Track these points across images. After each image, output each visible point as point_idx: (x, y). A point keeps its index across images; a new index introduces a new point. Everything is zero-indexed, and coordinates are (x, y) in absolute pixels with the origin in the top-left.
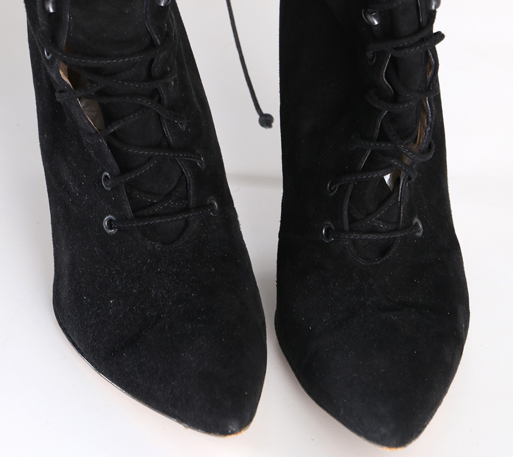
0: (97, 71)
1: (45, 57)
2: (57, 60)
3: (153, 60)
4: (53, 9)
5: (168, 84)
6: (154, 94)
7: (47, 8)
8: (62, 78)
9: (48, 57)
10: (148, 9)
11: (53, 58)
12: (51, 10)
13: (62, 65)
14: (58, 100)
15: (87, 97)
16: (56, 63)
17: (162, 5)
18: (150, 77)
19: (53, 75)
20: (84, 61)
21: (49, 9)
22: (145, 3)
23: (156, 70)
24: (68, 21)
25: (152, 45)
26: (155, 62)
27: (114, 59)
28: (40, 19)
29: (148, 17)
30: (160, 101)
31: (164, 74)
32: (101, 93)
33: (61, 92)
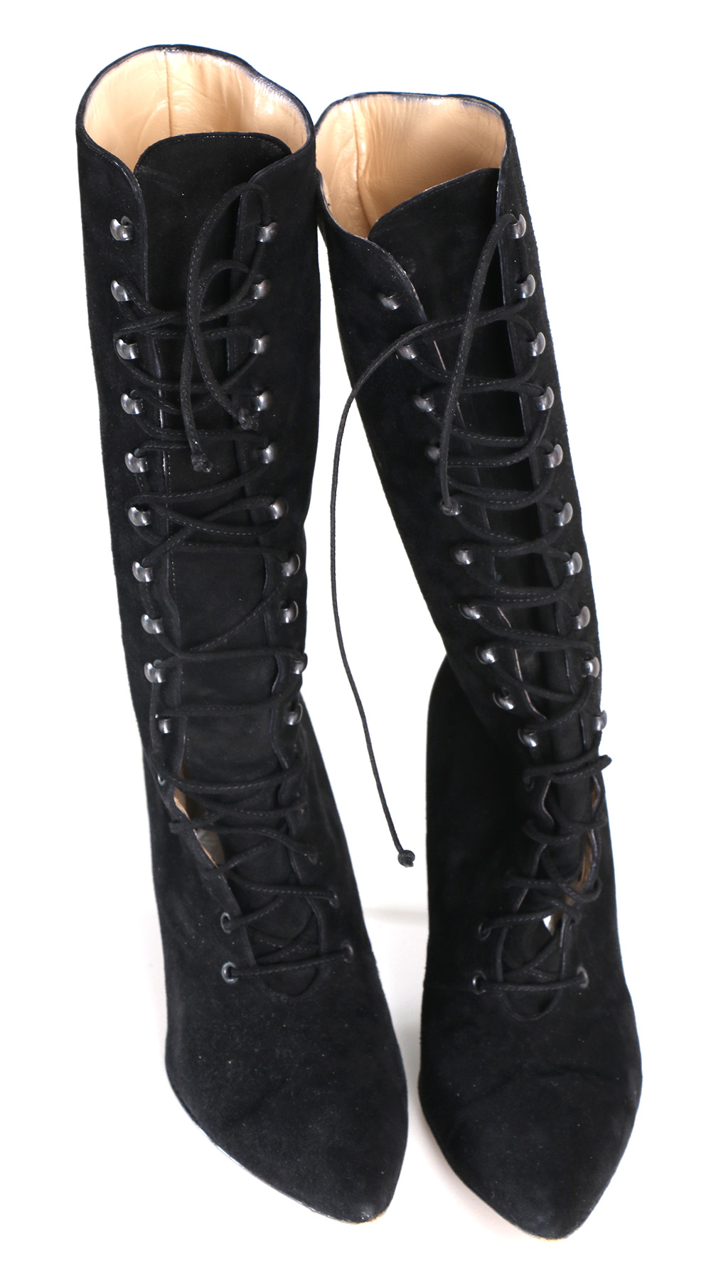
0: (216, 799)
1: (158, 783)
2: (171, 786)
3: (278, 787)
4: (168, 729)
5: (296, 813)
6: (281, 825)
7: (161, 727)
8: (176, 807)
9: (162, 783)
10: (274, 729)
11: (167, 786)
12: (166, 731)
13: (177, 791)
14: (172, 831)
15: (204, 828)
16: (170, 790)
17: (291, 723)
18: (277, 805)
19: (167, 804)
20: (201, 787)
21: (163, 729)
22: (272, 722)
23: (284, 797)
24: (184, 742)
25: (279, 768)
26: (282, 787)
27: (235, 786)
28: (153, 740)
29: (275, 738)
30: (288, 832)
31: (292, 801)
32: (221, 824)
33: (176, 822)
